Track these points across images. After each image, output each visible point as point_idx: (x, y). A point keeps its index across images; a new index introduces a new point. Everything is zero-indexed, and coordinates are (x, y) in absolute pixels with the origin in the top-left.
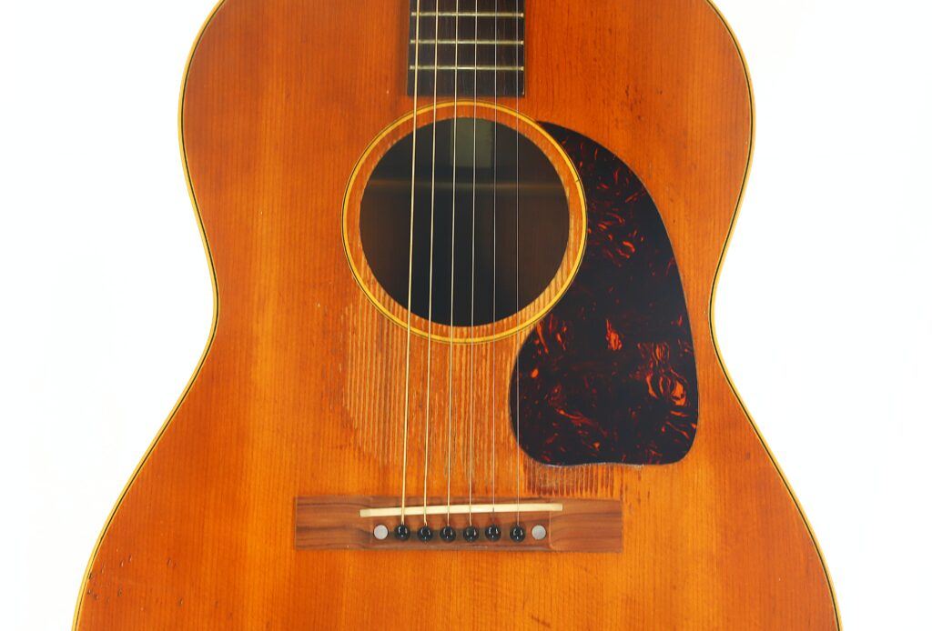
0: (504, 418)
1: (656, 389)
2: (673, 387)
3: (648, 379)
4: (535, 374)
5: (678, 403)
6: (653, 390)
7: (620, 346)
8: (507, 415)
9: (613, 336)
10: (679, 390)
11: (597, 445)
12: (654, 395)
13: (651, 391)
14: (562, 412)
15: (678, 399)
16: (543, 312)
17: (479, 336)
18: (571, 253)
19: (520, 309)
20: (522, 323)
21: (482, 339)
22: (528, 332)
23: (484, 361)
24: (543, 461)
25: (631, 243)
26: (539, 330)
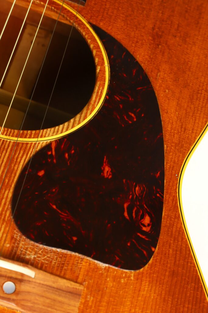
0: (7, 197)
1: (130, 214)
2: (143, 217)
3: (126, 205)
4: (41, 173)
5: (144, 229)
6: (128, 214)
7: (110, 177)
8: (10, 195)
9: (107, 169)
10: (147, 220)
11: (75, 239)
12: (128, 218)
13: (126, 214)
14: (54, 207)
15: (145, 226)
16: (60, 135)
17: (6, 135)
18: (90, 107)
19: (43, 129)
20: (41, 137)
21: (7, 137)
22: (44, 145)
23: (4, 152)
24: (29, 237)
25: (135, 115)
26: (53, 146)
